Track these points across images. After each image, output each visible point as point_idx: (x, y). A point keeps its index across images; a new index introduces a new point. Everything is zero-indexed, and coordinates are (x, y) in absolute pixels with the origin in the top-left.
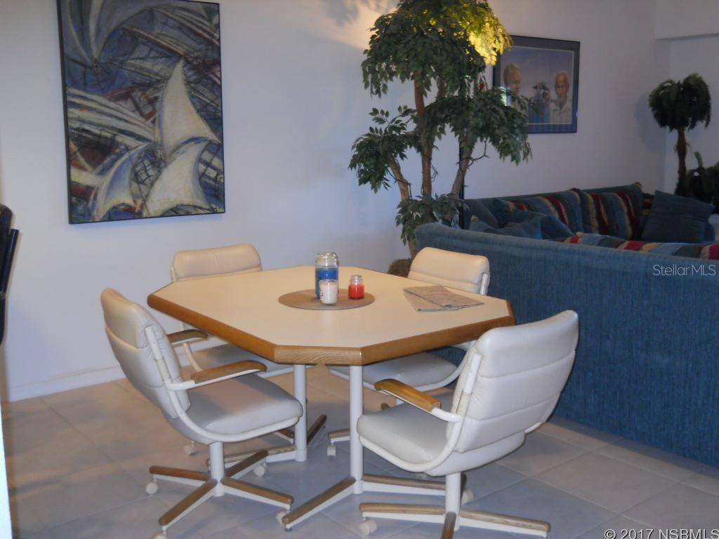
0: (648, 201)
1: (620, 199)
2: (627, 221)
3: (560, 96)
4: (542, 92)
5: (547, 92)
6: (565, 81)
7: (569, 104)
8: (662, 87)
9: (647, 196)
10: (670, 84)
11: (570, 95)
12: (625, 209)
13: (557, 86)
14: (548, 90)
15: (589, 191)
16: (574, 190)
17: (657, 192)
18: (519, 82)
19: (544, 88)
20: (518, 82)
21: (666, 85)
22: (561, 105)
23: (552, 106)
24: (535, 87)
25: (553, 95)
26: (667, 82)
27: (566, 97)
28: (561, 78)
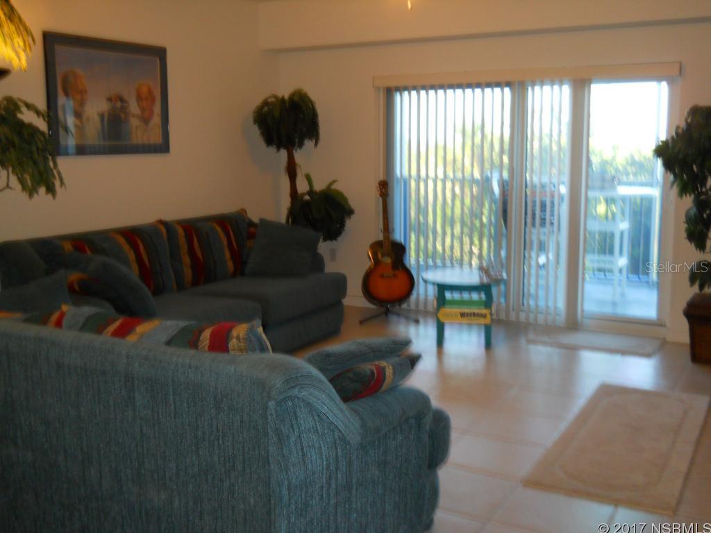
0: (252, 229)
1: (219, 229)
2: (227, 254)
3: (143, 110)
4: (119, 104)
5: (125, 104)
6: (150, 92)
7: (156, 120)
8: (266, 103)
9: (251, 224)
10: (273, 100)
11: (157, 108)
12: (225, 242)
13: (139, 98)
14: (126, 102)
15: (180, 222)
16: (161, 222)
17: (262, 220)
18: (86, 92)
19: (122, 100)
20: (83, 92)
21: (269, 100)
22: (146, 120)
23: (134, 122)
24: (109, 100)
25: (134, 107)
26: (270, 97)
27: (152, 112)
28: (144, 90)
